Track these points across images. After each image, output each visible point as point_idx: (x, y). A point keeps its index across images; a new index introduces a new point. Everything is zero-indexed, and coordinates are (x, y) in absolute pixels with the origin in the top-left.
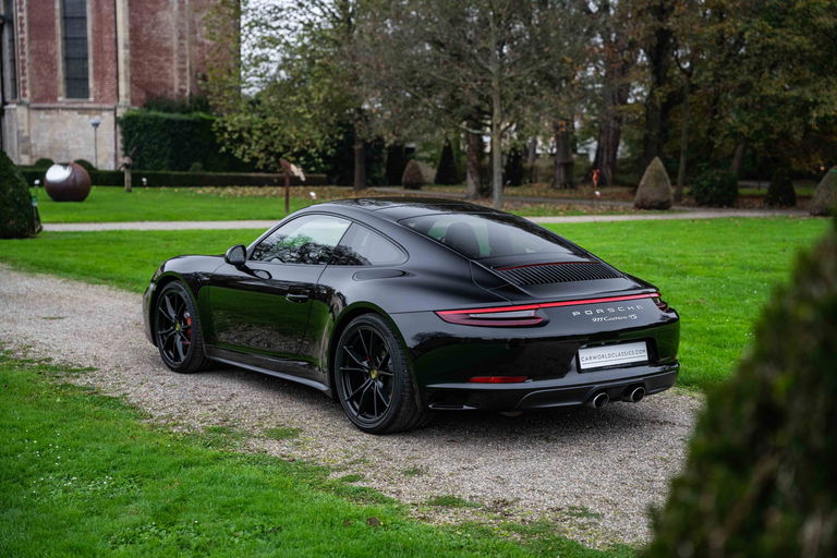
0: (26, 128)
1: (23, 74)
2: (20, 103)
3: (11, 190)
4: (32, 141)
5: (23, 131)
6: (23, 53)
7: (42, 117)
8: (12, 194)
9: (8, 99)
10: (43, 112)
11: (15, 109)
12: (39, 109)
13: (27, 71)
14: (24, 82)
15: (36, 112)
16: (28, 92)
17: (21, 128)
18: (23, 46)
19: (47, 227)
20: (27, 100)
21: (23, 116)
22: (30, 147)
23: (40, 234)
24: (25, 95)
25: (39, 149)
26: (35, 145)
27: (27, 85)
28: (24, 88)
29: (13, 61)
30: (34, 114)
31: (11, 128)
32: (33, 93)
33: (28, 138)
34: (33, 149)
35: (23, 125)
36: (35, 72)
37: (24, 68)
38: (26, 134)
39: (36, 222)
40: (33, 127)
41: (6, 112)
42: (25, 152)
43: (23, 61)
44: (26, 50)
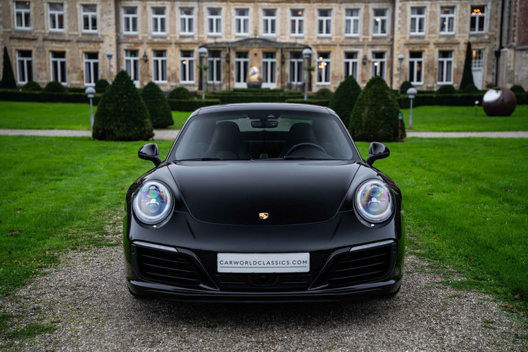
0: (512, 64)
1: (514, 26)
2: (510, 47)
3: (383, 108)
4: (516, 73)
5: (510, 67)
6: (515, 11)
7: (523, 55)
8: (383, 111)
9: (504, 45)
10: (525, 52)
11: (506, 52)
12: (522, 50)
13: (516, 24)
14: (514, 31)
15: (520, 52)
16: (516, 39)
17: (509, 64)
18: (516, 5)
19: (409, 135)
20: (515, 44)
21: (510, 56)
22: (514, 78)
23: (405, 139)
24: (514, 41)
25: (520, 79)
26: (517, 77)
27: (516, 33)
28: (514, 36)
29: (509, 17)
30: (518, 54)
31: (503, 65)
32: (519, 38)
33: (513, 71)
34: (516, 79)
35: (510, 62)
36: (522, 23)
37: (515, 21)
38: (512, 69)
39: (400, 131)
40: (518, 63)
41: (502, 54)
42: (510, 82)
43: (515, 17)
44: (518, 9)
